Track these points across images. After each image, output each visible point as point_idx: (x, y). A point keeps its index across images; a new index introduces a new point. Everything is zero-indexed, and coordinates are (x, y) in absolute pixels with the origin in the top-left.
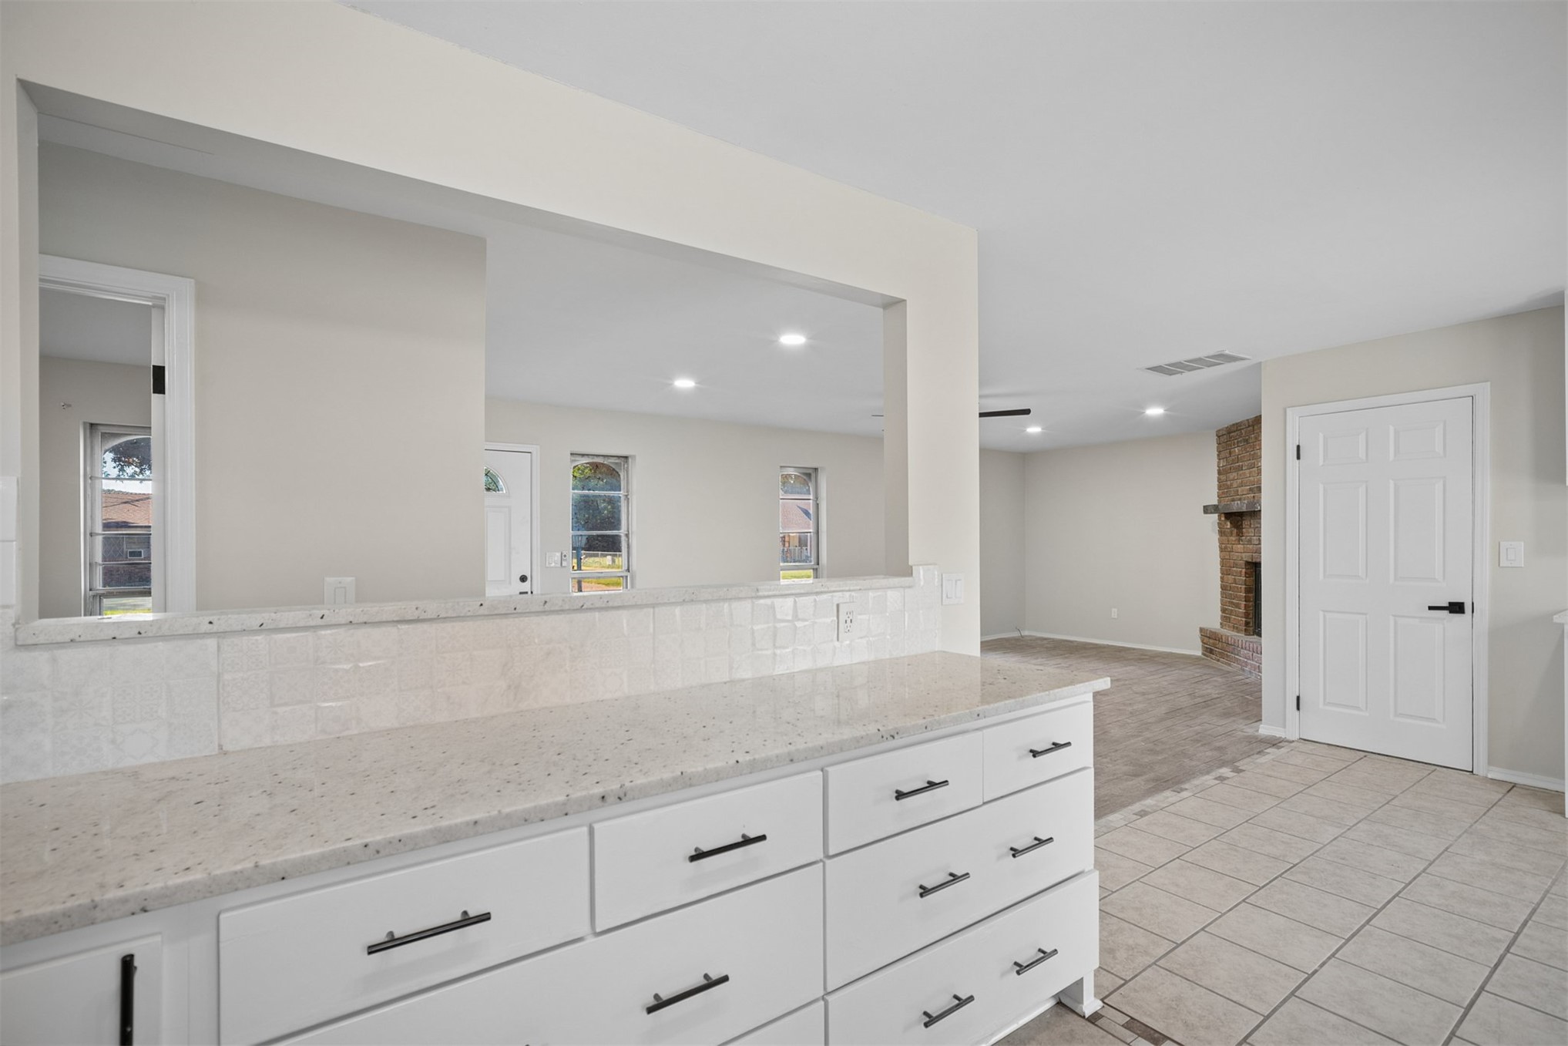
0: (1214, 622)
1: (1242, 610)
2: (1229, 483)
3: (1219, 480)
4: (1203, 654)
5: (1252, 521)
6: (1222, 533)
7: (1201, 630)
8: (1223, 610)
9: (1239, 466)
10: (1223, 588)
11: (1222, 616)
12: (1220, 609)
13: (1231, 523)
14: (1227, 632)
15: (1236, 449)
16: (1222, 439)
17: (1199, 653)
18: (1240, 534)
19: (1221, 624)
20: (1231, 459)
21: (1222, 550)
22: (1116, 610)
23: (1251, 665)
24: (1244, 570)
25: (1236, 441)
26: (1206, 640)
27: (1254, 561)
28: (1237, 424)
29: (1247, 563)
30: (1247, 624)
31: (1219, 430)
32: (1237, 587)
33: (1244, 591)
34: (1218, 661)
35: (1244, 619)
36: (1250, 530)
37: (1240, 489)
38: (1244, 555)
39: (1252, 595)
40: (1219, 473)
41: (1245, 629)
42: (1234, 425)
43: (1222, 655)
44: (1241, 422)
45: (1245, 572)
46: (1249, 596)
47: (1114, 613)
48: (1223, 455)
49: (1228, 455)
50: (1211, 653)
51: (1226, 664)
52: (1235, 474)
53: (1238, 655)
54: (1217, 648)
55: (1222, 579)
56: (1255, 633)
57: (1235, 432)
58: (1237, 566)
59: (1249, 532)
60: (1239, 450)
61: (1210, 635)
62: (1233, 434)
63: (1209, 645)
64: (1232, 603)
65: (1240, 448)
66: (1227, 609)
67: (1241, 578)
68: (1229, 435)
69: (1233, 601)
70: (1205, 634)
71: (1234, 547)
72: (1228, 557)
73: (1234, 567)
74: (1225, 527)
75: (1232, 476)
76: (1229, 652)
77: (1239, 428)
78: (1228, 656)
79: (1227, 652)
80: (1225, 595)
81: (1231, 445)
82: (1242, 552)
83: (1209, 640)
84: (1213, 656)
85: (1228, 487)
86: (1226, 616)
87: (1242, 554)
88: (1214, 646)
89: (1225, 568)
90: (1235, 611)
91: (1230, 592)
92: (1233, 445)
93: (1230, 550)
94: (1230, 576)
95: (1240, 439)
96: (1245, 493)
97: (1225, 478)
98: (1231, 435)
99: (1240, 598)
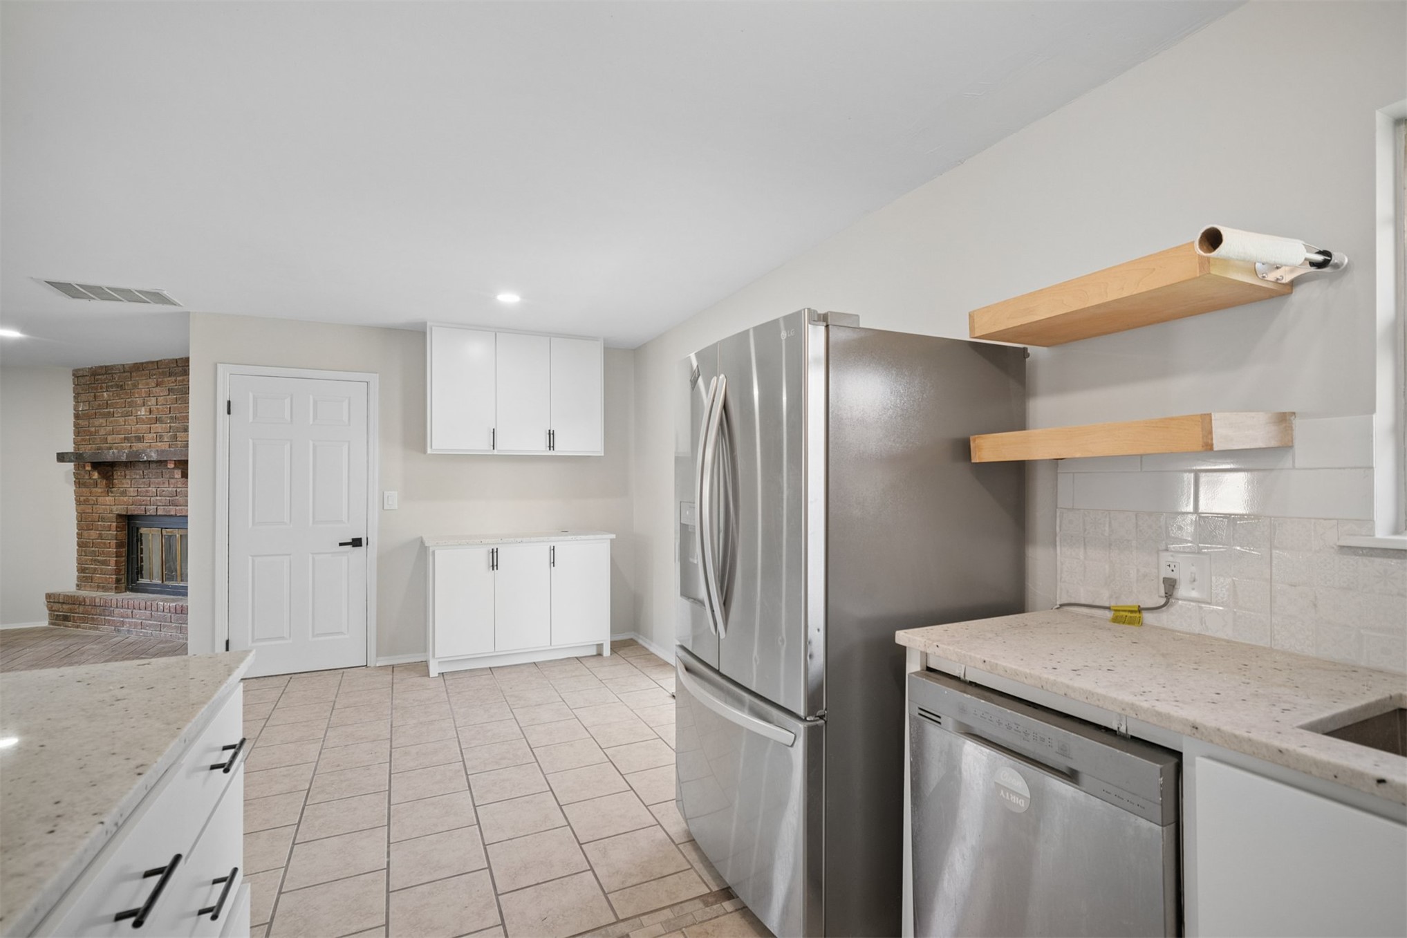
0: (67, 581)
1: (112, 567)
2: (93, 429)
3: (76, 425)
4: (49, 624)
5: (127, 472)
6: (79, 483)
7: (48, 596)
8: (81, 570)
9: (109, 412)
10: (81, 545)
11: (78, 578)
12: (76, 570)
13: (99, 473)
14: (87, 593)
15: (105, 394)
16: (82, 380)
17: (44, 623)
18: (110, 485)
19: (78, 585)
20: (97, 403)
21: (79, 503)
23: (129, 623)
24: (114, 524)
25: (104, 385)
26: (56, 606)
27: (129, 513)
28: (106, 367)
29: (120, 516)
30: (118, 581)
31: (79, 370)
32: (105, 543)
33: (114, 546)
34: (78, 627)
35: (114, 577)
36: (124, 481)
37: (109, 438)
38: (114, 508)
39: (124, 550)
40: (77, 417)
41: (116, 588)
42: (102, 367)
43: (84, 620)
44: (114, 366)
45: (117, 527)
46: (120, 552)
48: (83, 397)
49: (91, 399)
50: (64, 620)
51: (90, 628)
52: (102, 421)
53: (109, 616)
54: (76, 613)
55: (80, 536)
56: (128, 589)
57: (102, 374)
58: (103, 519)
59: (123, 484)
60: (108, 395)
61: (61, 601)
62: (100, 377)
63: (62, 612)
64: (95, 560)
65: (111, 394)
66: (87, 569)
67: (111, 532)
68: (93, 377)
69: (98, 558)
70: (53, 600)
71: (100, 499)
72: (90, 511)
73: (99, 521)
74: (87, 477)
75: (97, 422)
76: (96, 615)
77: (110, 372)
78: (93, 619)
79: (93, 614)
80: (85, 552)
81: (96, 389)
82: (112, 504)
83: (64, 606)
84: (70, 624)
85: (91, 434)
86: (85, 575)
87: (112, 507)
88: (71, 611)
89: (85, 523)
90: (100, 569)
91: (93, 549)
92: (101, 389)
93: (93, 502)
94: (93, 531)
95: (110, 384)
96: (117, 441)
97: (87, 423)
98: (97, 377)
99: (108, 554)
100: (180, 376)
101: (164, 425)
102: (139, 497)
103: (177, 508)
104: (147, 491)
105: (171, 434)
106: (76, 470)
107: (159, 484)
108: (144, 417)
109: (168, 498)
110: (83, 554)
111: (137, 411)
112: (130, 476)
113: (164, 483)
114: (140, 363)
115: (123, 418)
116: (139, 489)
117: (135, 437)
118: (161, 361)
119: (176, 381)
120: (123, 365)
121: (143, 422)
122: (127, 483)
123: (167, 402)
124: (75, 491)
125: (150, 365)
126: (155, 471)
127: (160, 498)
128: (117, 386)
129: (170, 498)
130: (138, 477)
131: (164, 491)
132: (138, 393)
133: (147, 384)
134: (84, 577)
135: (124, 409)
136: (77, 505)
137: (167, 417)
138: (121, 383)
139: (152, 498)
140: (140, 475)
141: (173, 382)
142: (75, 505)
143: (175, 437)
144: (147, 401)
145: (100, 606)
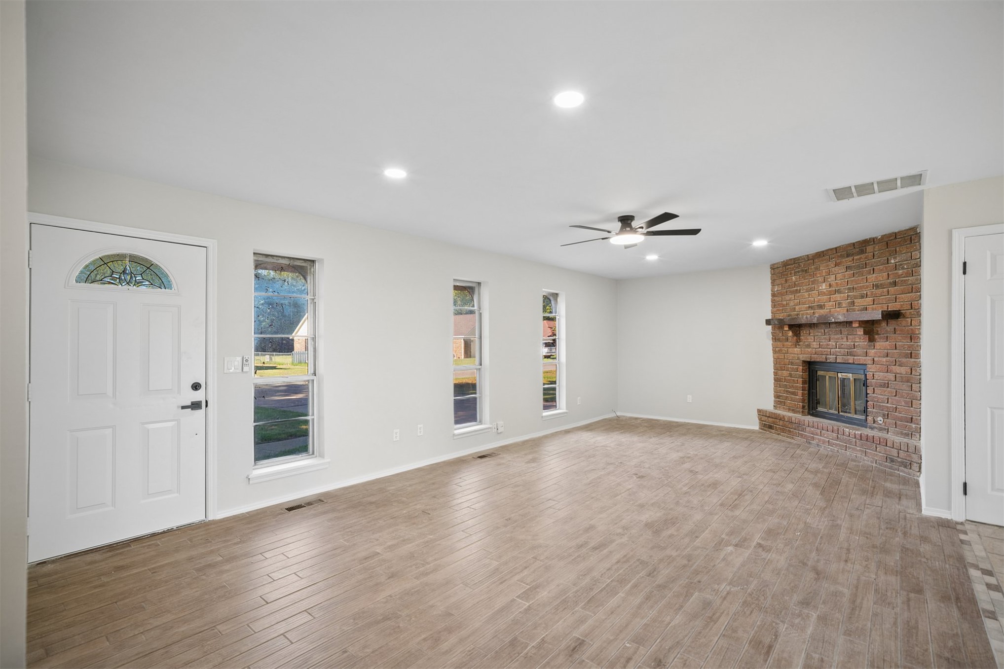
0: (769, 404)
1: (799, 397)
2: (785, 303)
3: (773, 301)
4: (760, 428)
5: (811, 331)
6: (775, 339)
7: (759, 411)
8: (777, 396)
9: (797, 290)
10: (777, 380)
11: (775, 401)
12: (773, 396)
13: (792, 332)
14: (781, 412)
15: (793, 277)
16: (777, 271)
17: (756, 427)
18: (798, 341)
19: (774, 406)
20: (787, 284)
21: (775, 352)
22: (691, 396)
23: (818, 439)
24: (801, 367)
25: (793, 272)
26: (764, 418)
27: (812, 360)
28: (794, 259)
29: (804, 362)
30: (803, 407)
31: (775, 264)
32: (794, 380)
33: (801, 383)
34: (779, 434)
35: (801, 404)
36: (809, 337)
37: (797, 308)
38: (801, 356)
39: (807, 386)
40: (773, 295)
41: (802, 412)
42: (791, 260)
43: (783, 431)
44: (801, 257)
45: (803, 370)
46: (805, 387)
47: (690, 398)
48: (778, 282)
49: (783, 282)
50: (769, 428)
51: (787, 437)
52: (792, 296)
53: (802, 431)
54: (778, 425)
55: (775, 374)
56: (809, 414)
57: (792, 265)
58: (792, 364)
59: (807, 339)
60: (796, 279)
61: (767, 415)
62: (790, 266)
63: (768, 422)
64: (787, 391)
65: (798, 277)
66: (781, 396)
67: (798, 373)
68: (784, 268)
69: (789, 390)
70: (762, 414)
71: (790, 350)
72: (783, 358)
73: (789, 365)
74: (781, 335)
75: (788, 297)
76: (792, 428)
77: (797, 262)
78: (790, 431)
79: (790, 428)
80: (779, 385)
81: (787, 275)
82: (799, 354)
83: (769, 419)
84: (773, 431)
85: (784, 306)
86: (779, 400)
87: (799, 355)
88: (774, 423)
89: (779, 365)
90: (791, 397)
91: (785, 383)
92: (790, 274)
93: (785, 352)
94: (784, 371)
95: (797, 270)
96: (803, 309)
97: (781, 299)
98: (787, 267)
99: (796, 388)
100: (858, 255)
101: (842, 295)
102: (820, 349)
103: (855, 358)
104: (828, 345)
105: (848, 301)
106: (773, 330)
107: (838, 339)
108: (825, 290)
109: (847, 350)
110: (778, 386)
111: (818, 287)
112: (814, 333)
113: (842, 339)
114: (821, 252)
115: (808, 293)
116: (821, 343)
117: (818, 305)
118: (840, 246)
119: (853, 260)
120: (808, 255)
121: (824, 294)
122: (812, 339)
123: (845, 277)
124: (772, 344)
125: (830, 252)
126: (835, 329)
127: (839, 350)
128: (803, 271)
129: (849, 350)
130: (820, 334)
131: (842, 345)
132: (819, 273)
133: (828, 266)
134: (779, 401)
135: (808, 286)
136: (773, 353)
137: (845, 289)
138: (805, 269)
139: (832, 350)
140: (822, 333)
141: (850, 261)
142: (772, 354)
143: (853, 303)
144: (827, 278)
145: (796, 423)
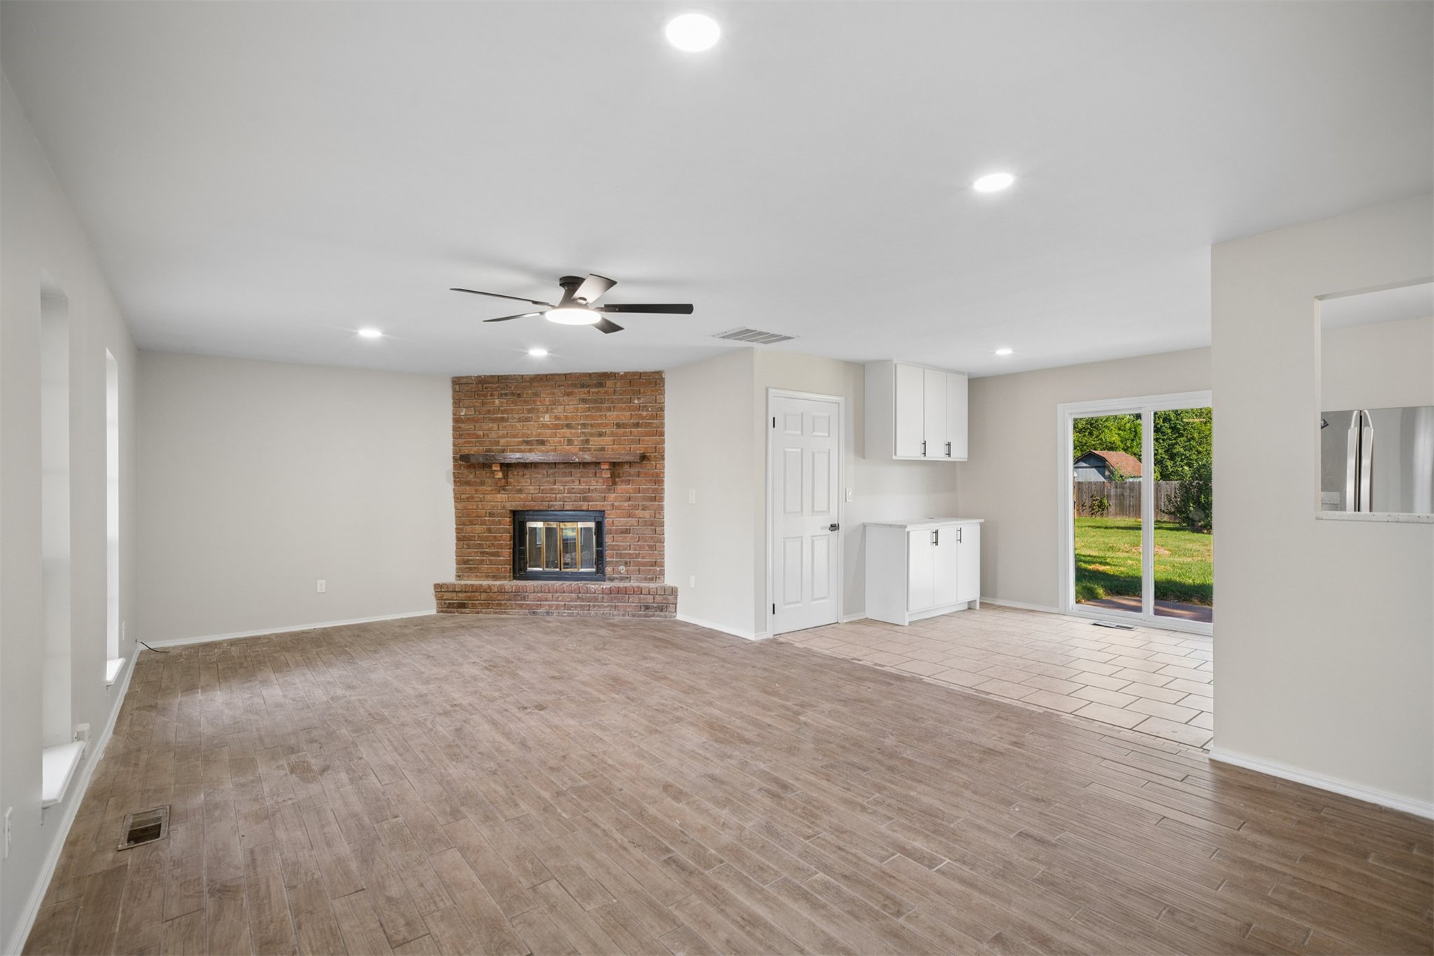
0: (448, 574)
2: (480, 433)
3: (455, 429)
4: (438, 612)
5: (526, 473)
6: (461, 482)
7: (437, 586)
8: (463, 562)
9: (502, 418)
10: (463, 539)
11: (457, 568)
12: (455, 562)
13: (503, 474)
15: (496, 401)
16: (464, 388)
17: (433, 611)
18: (508, 484)
19: (459, 576)
20: (485, 409)
21: (459, 500)
23: (549, 605)
24: (509, 519)
25: (496, 393)
26: (447, 595)
27: (527, 508)
28: (499, 376)
29: (511, 511)
30: (510, 570)
31: (458, 378)
32: (495, 537)
33: (507, 539)
34: (476, 613)
36: (522, 480)
37: (502, 441)
38: (509, 504)
40: (458, 420)
41: (508, 576)
42: (492, 377)
43: (487, 606)
44: (510, 376)
46: (511, 544)
47: (322, 585)
48: (467, 403)
49: (477, 405)
50: (459, 607)
51: (496, 613)
52: (495, 426)
53: (521, 600)
54: (477, 600)
55: (458, 531)
56: (515, 578)
57: (494, 383)
58: (491, 515)
59: (520, 483)
60: (501, 403)
61: (457, 590)
62: (490, 385)
63: (457, 600)
64: (483, 552)
65: (505, 401)
66: (471, 560)
67: (501, 526)
68: (480, 386)
69: (486, 550)
70: (439, 590)
71: (489, 497)
72: (475, 507)
73: (486, 516)
74: (472, 476)
75: (486, 426)
76: (503, 600)
77: (503, 381)
78: (500, 605)
79: (499, 600)
80: (467, 545)
81: (485, 396)
82: (505, 501)
83: (460, 595)
84: (467, 610)
85: (478, 436)
86: (467, 566)
87: (505, 504)
88: (469, 599)
89: (465, 519)
90: (489, 560)
91: (478, 542)
92: (491, 396)
93: (479, 499)
94: (477, 526)
95: (503, 392)
96: (512, 444)
97: (473, 427)
98: (485, 386)
99: (501, 547)
100: (595, 387)
101: (573, 431)
102: (540, 495)
103: (590, 503)
104: (552, 489)
105: (581, 438)
106: (454, 470)
107: (568, 482)
108: (548, 423)
109: (579, 495)
110: (465, 546)
111: (538, 418)
112: (530, 475)
113: (573, 482)
114: (543, 375)
115: (521, 424)
116: (542, 487)
117: (537, 440)
118: (571, 374)
119: (589, 392)
120: (522, 376)
121: (547, 427)
122: (527, 482)
123: (577, 410)
124: (454, 490)
125: (556, 377)
126: (562, 471)
127: (568, 495)
128: (513, 394)
129: (581, 495)
130: (540, 476)
131: (573, 489)
132: (540, 402)
133: (553, 394)
134: (467, 568)
135: (521, 415)
136: (455, 502)
137: (578, 424)
138: (518, 392)
139: (558, 496)
140: (543, 475)
141: (584, 393)
142: (453, 503)
143: (587, 441)
144: (552, 409)
145: (512, 592)
